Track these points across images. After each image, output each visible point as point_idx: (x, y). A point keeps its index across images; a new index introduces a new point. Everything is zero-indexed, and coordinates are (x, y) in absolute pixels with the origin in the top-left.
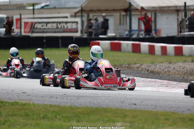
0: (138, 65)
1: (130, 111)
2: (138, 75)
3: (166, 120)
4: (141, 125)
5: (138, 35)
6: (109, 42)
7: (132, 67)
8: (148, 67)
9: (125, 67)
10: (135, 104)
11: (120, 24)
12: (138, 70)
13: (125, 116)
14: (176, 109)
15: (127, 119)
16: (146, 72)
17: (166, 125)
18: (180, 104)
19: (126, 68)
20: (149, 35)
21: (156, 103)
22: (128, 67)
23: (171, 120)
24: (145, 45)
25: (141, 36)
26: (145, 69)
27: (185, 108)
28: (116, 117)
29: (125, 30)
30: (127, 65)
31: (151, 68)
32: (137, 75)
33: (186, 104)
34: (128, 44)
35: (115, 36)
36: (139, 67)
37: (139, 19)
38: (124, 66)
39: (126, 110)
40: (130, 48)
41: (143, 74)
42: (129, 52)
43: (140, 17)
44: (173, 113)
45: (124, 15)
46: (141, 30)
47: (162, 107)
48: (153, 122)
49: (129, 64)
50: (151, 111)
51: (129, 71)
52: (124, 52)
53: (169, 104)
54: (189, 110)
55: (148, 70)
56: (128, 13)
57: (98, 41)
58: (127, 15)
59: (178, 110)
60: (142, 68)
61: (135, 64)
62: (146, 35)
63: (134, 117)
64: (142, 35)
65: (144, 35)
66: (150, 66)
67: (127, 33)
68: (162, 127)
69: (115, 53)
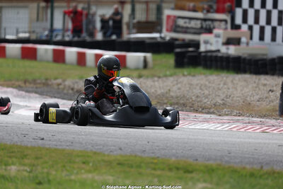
0: (59, 81)
1: (33, 148)
2: (59, 96)
3: (84, 163)
4: (45, 170)
5: (63, 36)
6: (19, 46)
7: (50, 83)
8: (74, 84)
9: (40, 84)
10: (43, 139)
11: (38, 19)
12: (59, 88)
13: (24, 156)
14: (101, 147)
15: (27, 161)
16: (70, 91)
17: (83, 171)
18: (109, 139)
19: (42, 85)
20: (79, 37)
21: (74, 138)
22: (44, 84)
23: (91, 165)
24: (71, 52)
25: (67, 39)
26: (69, 87)
27: (114, 146)
28: (10, 157)
29: (44, 29)
30: (44, 81)
31: (78, 86)
32: (56, 95)
33: (118, 140)
34: (46, 50)
35: (29, 37)
36: (60, 84)
37: (65, 13)
38: (39, 81)
39: (27, 148)
40: (50, 56)
41: (65, 94)
42: (48, 61)
43: (66, 9)
44: (95, 153)
45: (43, 8)
46: (67, 30)
47: (81, 143)
48: (64, 166)
49: (47, 79)
50: (64, 150)
51: (46, 89)
52: (41, 61)
53: (93, 140)
54: (121, 149)
55: (72, 89)
56: (49, 4)
57: (3, 45)
58: (47, 7)
59: (105, 148)
60: (65, 85)
61: (56, 79)
62: (74, 37)
63: (37, 158)
64: (68, 36)
65: (71, 36)
66: (77, 83)
67: (46, 33)
68: (77, 173)
69: (28, 63)
